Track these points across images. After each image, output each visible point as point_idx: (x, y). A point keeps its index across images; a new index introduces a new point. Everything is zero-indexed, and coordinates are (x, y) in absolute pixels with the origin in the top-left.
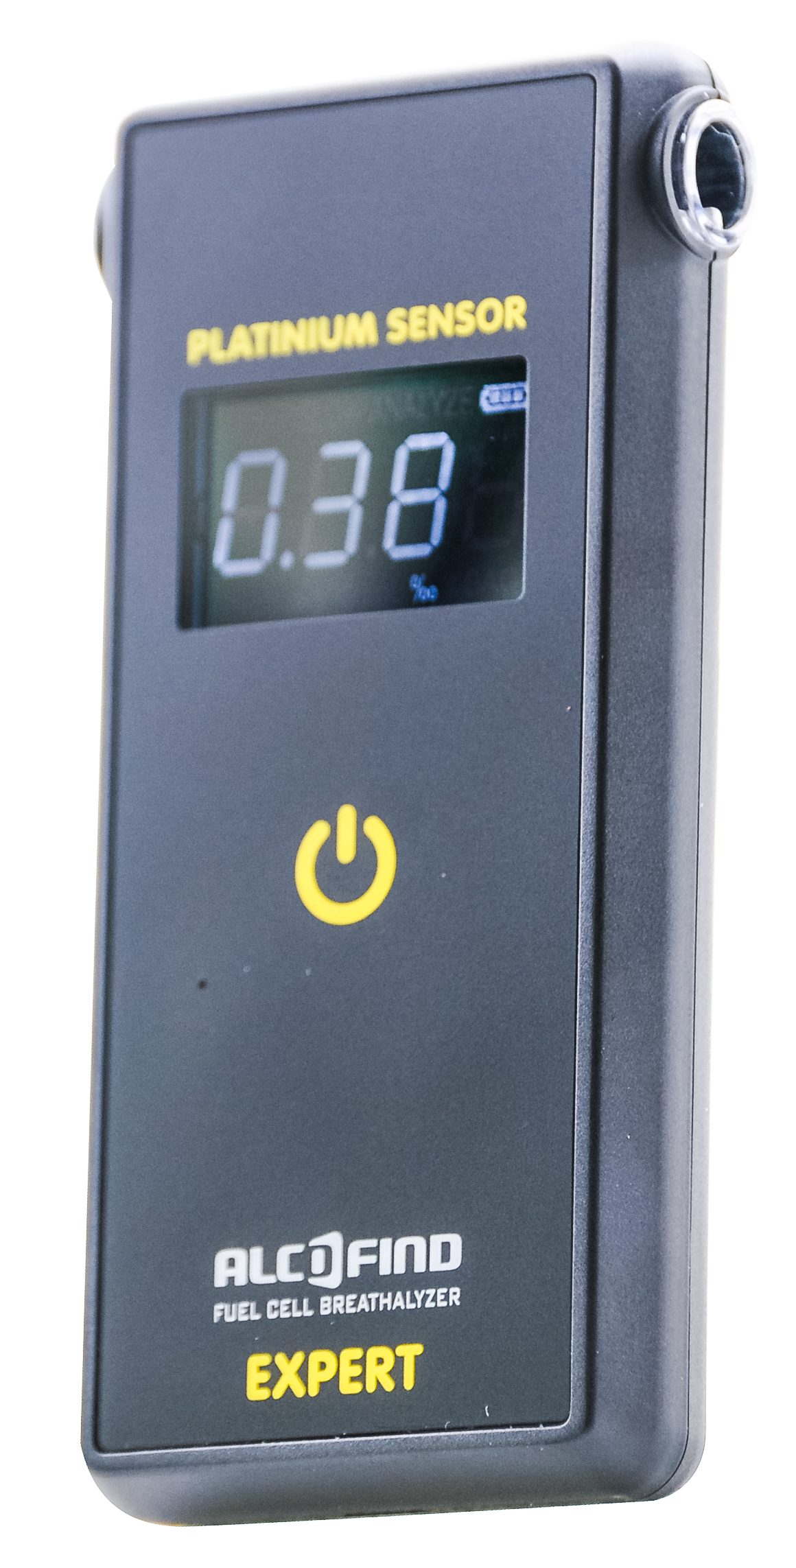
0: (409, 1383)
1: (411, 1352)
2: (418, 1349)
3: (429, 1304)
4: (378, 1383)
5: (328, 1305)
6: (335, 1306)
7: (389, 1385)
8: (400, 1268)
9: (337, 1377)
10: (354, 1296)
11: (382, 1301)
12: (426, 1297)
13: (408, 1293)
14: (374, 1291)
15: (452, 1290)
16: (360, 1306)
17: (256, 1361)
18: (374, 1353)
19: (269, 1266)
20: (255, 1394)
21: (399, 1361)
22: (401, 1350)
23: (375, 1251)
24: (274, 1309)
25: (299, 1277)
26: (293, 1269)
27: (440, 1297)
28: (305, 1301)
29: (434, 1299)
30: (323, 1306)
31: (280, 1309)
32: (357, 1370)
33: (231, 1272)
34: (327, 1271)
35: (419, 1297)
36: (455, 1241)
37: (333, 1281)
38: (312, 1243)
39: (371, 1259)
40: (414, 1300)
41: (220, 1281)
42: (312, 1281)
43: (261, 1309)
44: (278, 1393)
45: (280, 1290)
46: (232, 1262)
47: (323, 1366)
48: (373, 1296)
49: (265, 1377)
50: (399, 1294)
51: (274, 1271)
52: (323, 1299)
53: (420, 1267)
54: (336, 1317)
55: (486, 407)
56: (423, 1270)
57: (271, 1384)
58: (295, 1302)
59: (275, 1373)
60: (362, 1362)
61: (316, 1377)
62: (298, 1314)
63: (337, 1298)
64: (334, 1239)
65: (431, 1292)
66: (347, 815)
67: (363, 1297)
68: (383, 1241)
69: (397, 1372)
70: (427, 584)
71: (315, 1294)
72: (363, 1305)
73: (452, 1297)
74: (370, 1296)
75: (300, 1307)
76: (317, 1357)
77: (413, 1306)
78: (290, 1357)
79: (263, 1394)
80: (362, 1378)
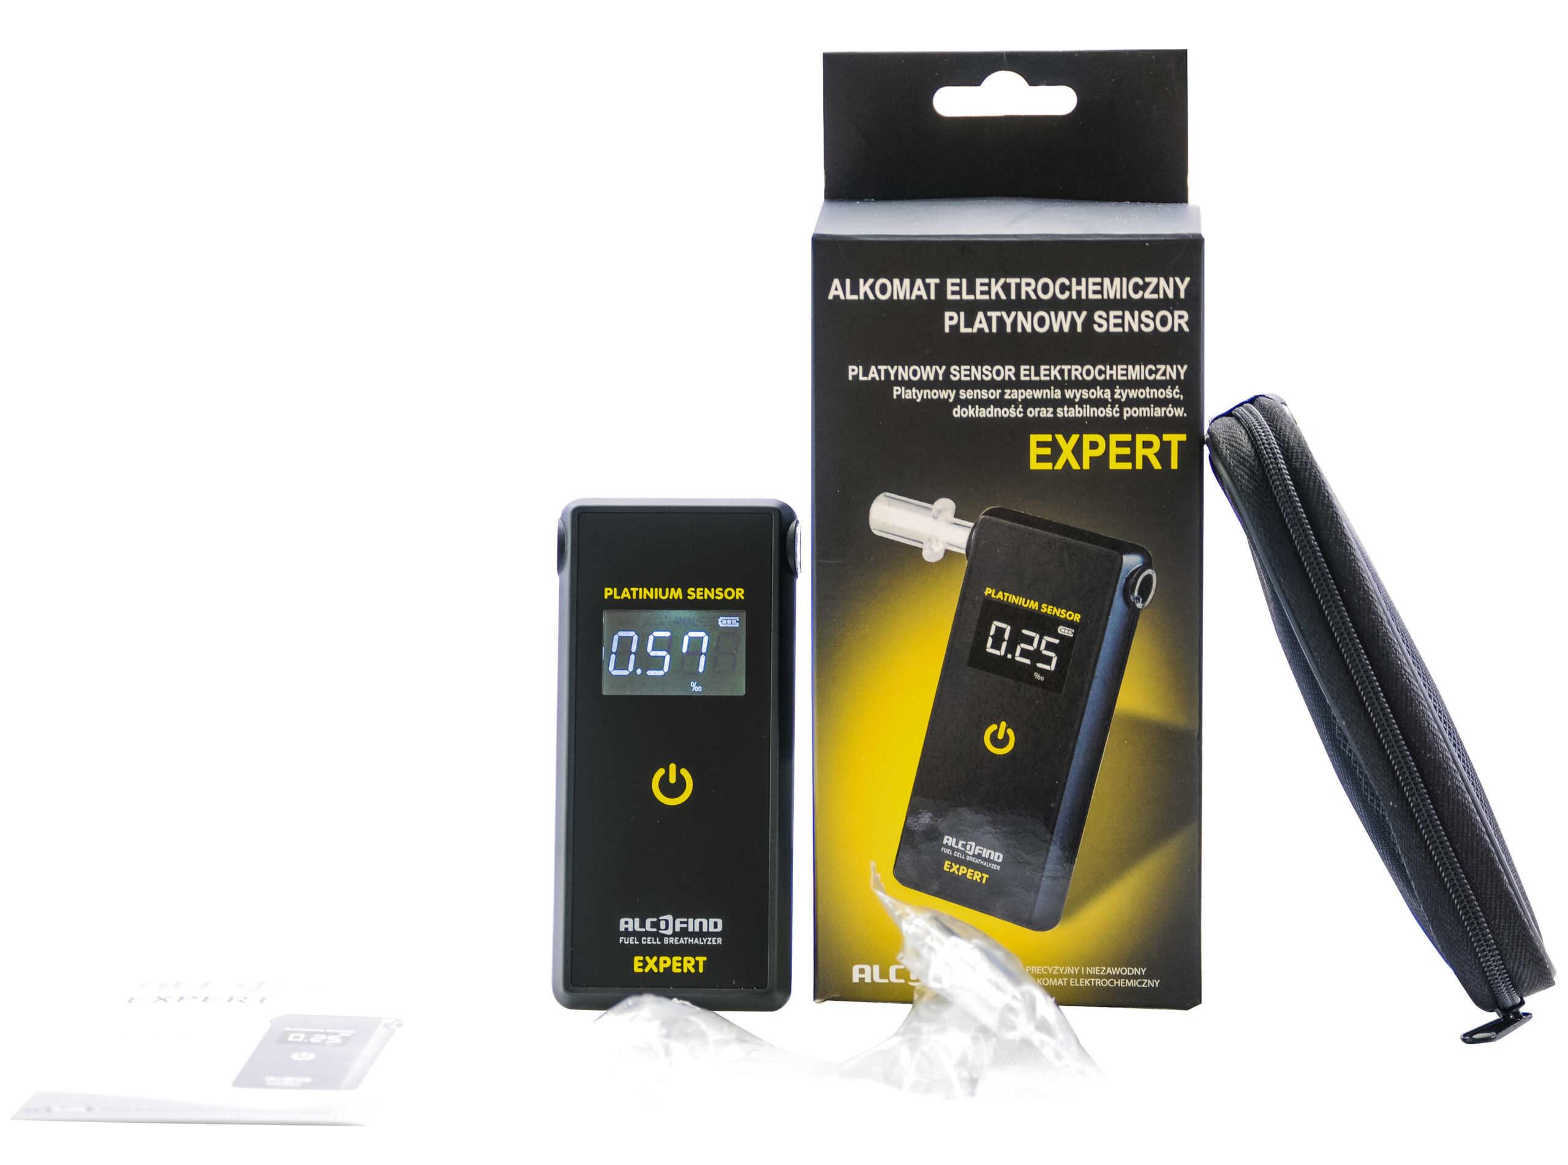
0: (701, 970)
1: (701, 960)
2: (705, 959)
3: (709, 943)
4: (688, 969)
5: (667, 941)
6: (670, 941)
7: (693, 970)
8: (697, 929)
9: (671, 966)
10: (678, 938)
11: (690, 941)
12: (707, 940)
13: (700, 939)
14: (686, 937)
15: (718, 939)
16: (680, 942)
17: (637, 959)
18: (686, 959)
19: (643, 925)
20: (637, 970)
21: (697, 963)
22: (697, 958)
23: (687, 923)
24: (644, 940)
25: (655, 930)
26: (652, 927)
27: (713, 941)
28: (658, 939)
29: (711, 941)
30: (665, 941)
31: (647, 941)
32: (679, 964)
33: (626, 926)
34: (667, 928)
35: (705, 940)
36: (720, 922)
37: (670, 932)
38: (660, 918)
39: (685, 926)
40: (702, 941)
41: (622, 929)
42: (660, 931)
43: (639, 940)
44: (647, 970)
45: (647, 934)
46: (626, 923)
47: (665, 962)
48: (686, 939)
49: (641, 964)
50: (696, 939)
51: (645, 927)
52: (665, 938)
53: (705, 929)
54: (670, 945)
55: (721, 625)
56: (706, 930)
57: (644, 967)
58: (653, 939)
59: (645, 964)
60: (682, 962)
61: (662, 966)
62: (655, 943)
63: (670, 938)
64: (670, 918)
65: (710, 939)
66: (673, 767)
67: (682, 939)
68: (689, 919)
69: (696, 966)
70: (697, 685)
71: (662, 937)
72: (682, 941)
73: (718, 941)
74: (685, 938)
75: (655, 940)
76: (662, 959)
77: (702, 943)
78: (651, 958)
79: (641, 970)
80: (682, 967)
